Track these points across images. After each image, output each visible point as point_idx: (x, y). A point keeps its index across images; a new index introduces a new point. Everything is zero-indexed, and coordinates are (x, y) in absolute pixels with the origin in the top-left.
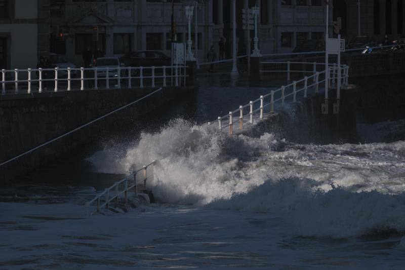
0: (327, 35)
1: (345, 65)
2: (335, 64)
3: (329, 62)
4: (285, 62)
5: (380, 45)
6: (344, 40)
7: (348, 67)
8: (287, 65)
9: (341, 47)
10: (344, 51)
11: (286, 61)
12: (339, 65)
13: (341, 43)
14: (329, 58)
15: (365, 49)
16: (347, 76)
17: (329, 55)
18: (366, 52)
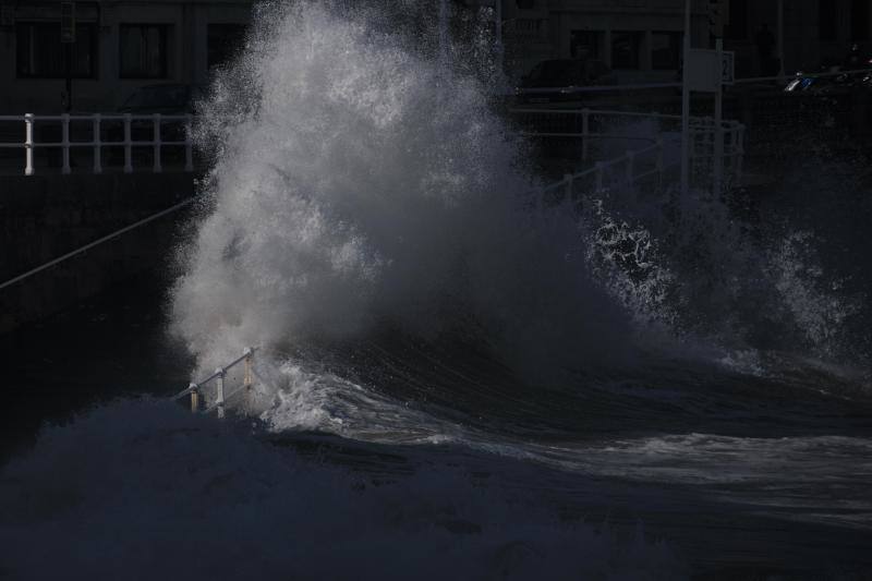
0: (686, 40)
1: (736, 122)
2: (707, 118)
3: (693, 112)
4: (576, 111)
5: (835, 70)
6: (733, 53)
7: (742, 127)
8: (580, 117)
9: (724, 74)
10: (731, 83)
11: (579, 108)
12: (718, 120)
13: (725, 62)
14: (692, 102)
15: (792, 80)
16: (740, 150)
17: (692, 93)
18: (796, 88)
